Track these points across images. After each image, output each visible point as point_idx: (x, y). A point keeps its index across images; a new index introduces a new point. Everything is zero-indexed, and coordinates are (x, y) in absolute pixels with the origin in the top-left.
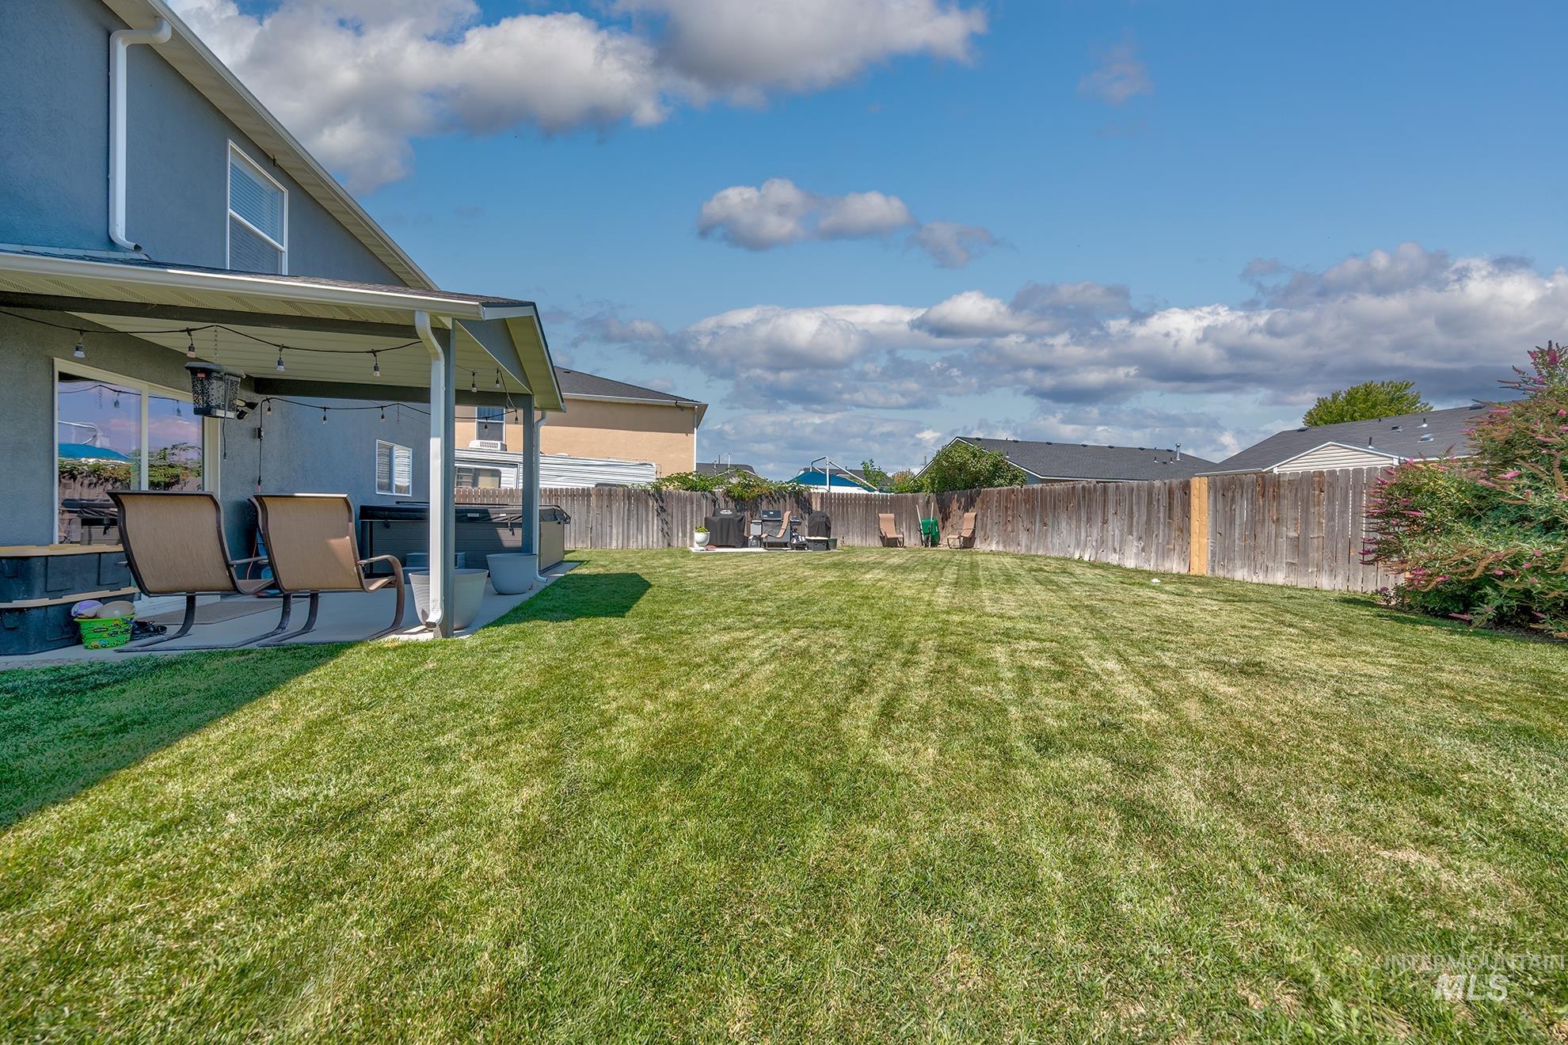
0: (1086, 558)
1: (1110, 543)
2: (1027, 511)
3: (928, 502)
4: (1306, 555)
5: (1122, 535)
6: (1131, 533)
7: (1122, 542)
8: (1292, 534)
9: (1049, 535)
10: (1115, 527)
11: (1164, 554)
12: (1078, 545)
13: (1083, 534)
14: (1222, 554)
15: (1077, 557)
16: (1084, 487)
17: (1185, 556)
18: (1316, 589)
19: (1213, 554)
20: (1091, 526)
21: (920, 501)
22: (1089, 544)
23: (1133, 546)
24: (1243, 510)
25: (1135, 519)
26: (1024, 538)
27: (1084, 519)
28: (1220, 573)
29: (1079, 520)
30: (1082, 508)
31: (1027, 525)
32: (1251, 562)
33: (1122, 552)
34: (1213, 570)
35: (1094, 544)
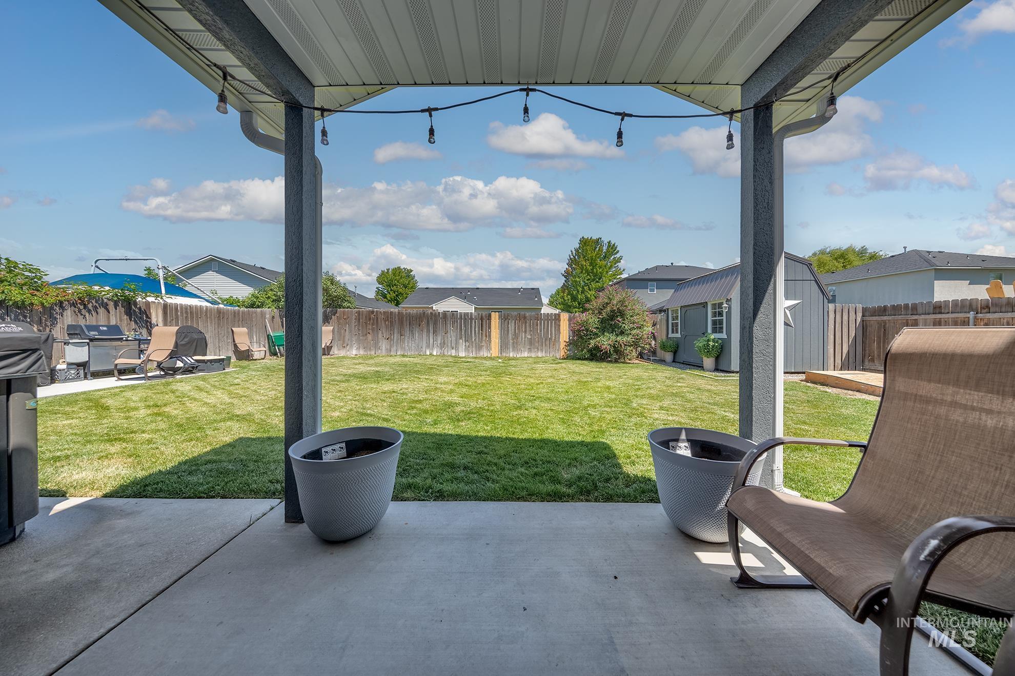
0: (435, 353)
1: (449, 344)
2: (387, 327)
3: (273, 317)
4: (534, 344)
5: (456, 340)
6: (461, 338)
7: (457, 343)
8: (529, 337)
9: (406, 342)
10: (452, 335)
11: (479, 348)
12: (428, 346)
13: (431, 341)
14: (504, 346)
15: (428, 353)
16: (431, 313)
17: (489, 349)
18: (538, 357)
19: (501, 347)
20: (436, 335)
21: (267, 316)
22: (435, 346)
23: (462, 344)
24: (512, 326)
25: (463, 331)
26: (384, 345)
27: (431, 331)
28: (504, 354)
29: (428, 331)
30: (431, 325)
31: (386, 335)
32: (515, 349)
33: (457, 349)
34: (501, 354)
35: (438, 345)
